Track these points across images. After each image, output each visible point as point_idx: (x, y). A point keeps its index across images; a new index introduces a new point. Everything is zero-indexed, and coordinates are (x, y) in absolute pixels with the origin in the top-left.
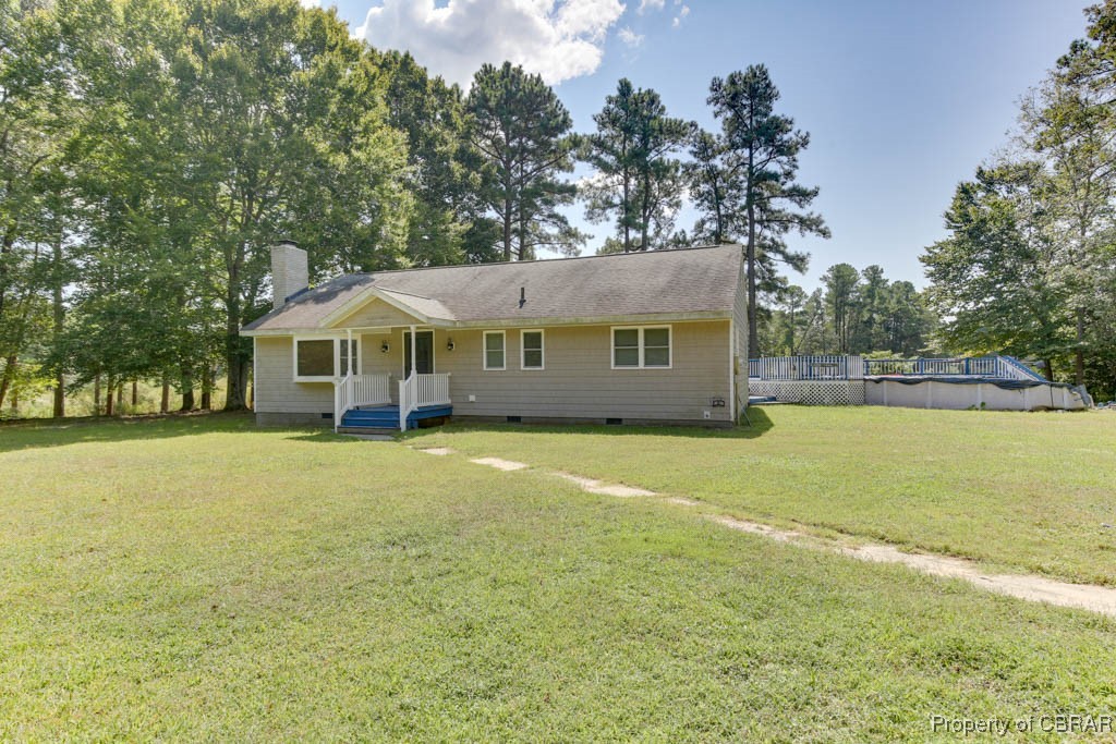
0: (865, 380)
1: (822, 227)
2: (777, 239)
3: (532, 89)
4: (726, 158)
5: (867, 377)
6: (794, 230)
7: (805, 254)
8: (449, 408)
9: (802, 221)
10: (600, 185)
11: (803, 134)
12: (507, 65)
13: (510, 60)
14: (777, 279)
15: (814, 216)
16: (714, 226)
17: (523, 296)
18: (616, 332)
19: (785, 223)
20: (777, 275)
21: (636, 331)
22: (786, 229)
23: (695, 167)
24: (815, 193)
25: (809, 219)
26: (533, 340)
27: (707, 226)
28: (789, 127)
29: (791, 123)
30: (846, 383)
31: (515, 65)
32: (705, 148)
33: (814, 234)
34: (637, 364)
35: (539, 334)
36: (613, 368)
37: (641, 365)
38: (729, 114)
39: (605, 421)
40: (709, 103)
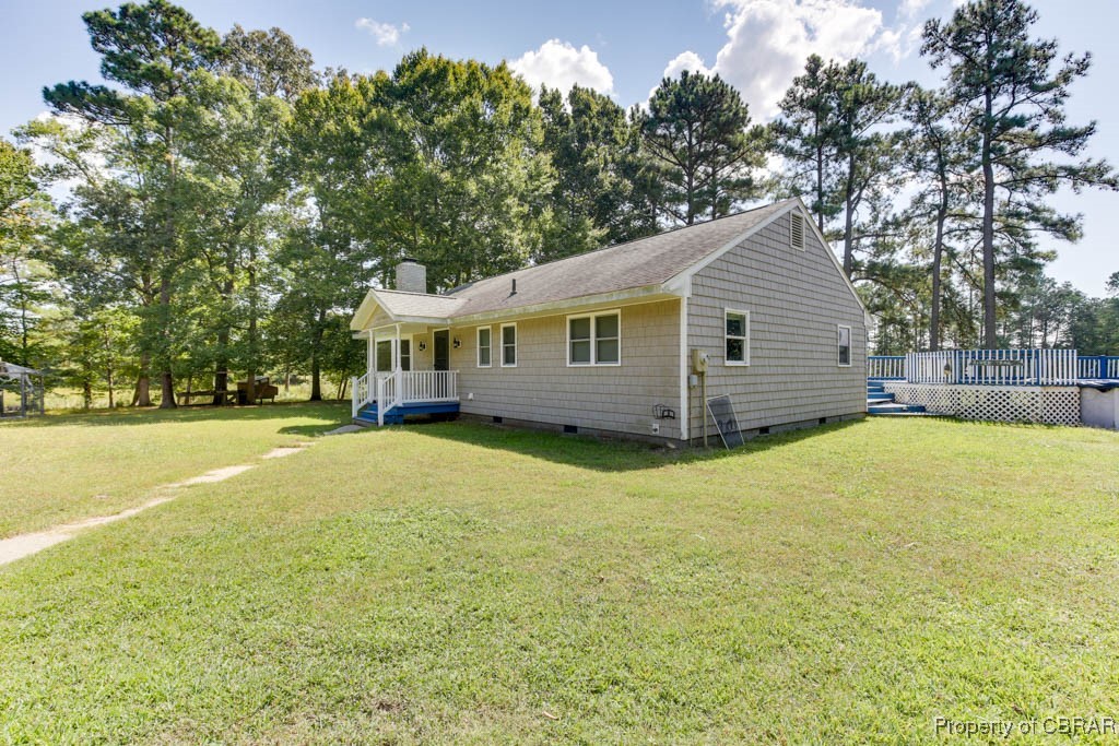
0: (1081, 386)
1: (1109, 176)
2: (1037, 204)
3: (704, 90)
4: (956, 114)
5: (1083, 382)
6: (1065, 185)
7: (1073, 215)
8: (457, 405)
9: (1072, 172)
10: (791, 174)
11: (1079, 56)
12: (685, 74)
13: (688, 69)
14: (1037, 254)
15: (1094, 163)
16: (938, 199)
17: (514, 288)
18: (573, 322)
19: (1049, 179)
20: (1038, 249)
21: (588, 319)
22: (1052, 188)
23: (910, 133)
24: (1090, 131)
25: (1086, 170)
26: (509, 334)
27: (929, 200)
28: (1052, 51)
29: (1052, 46)
30: (1038, 390)
31: (692, 73)
32: (924, 108)
33: (1096, 188)
34: (588, 360)
35: (513, 328)
36: (568, 365)
37: (593, 363)
38: (958, 60)
39: (563, 428)
40: (923, 53)
